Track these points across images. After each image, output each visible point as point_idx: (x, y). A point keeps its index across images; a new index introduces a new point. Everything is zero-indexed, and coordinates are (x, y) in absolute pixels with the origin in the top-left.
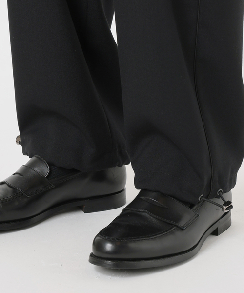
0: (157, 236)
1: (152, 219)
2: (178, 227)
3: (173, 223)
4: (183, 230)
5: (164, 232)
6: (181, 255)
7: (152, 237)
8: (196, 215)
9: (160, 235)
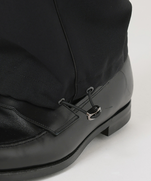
0: (20, 143)
1: (22, 122)
2: (49, 132)
3: (44, 127)
4: (55, 136)
5: (29, 138)
6: (50, 167)
7: (12, 145)
8: (76, 117)
9: (24, 142)
